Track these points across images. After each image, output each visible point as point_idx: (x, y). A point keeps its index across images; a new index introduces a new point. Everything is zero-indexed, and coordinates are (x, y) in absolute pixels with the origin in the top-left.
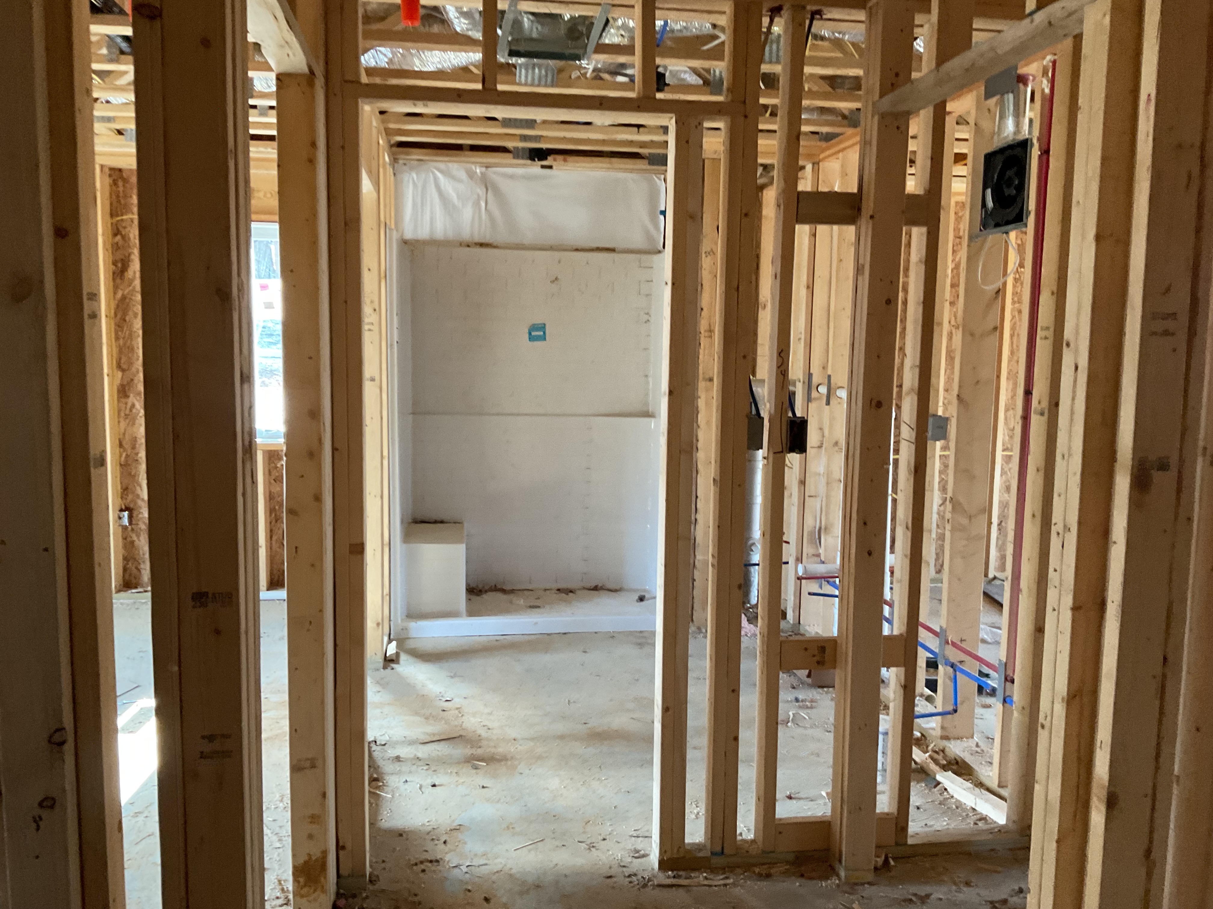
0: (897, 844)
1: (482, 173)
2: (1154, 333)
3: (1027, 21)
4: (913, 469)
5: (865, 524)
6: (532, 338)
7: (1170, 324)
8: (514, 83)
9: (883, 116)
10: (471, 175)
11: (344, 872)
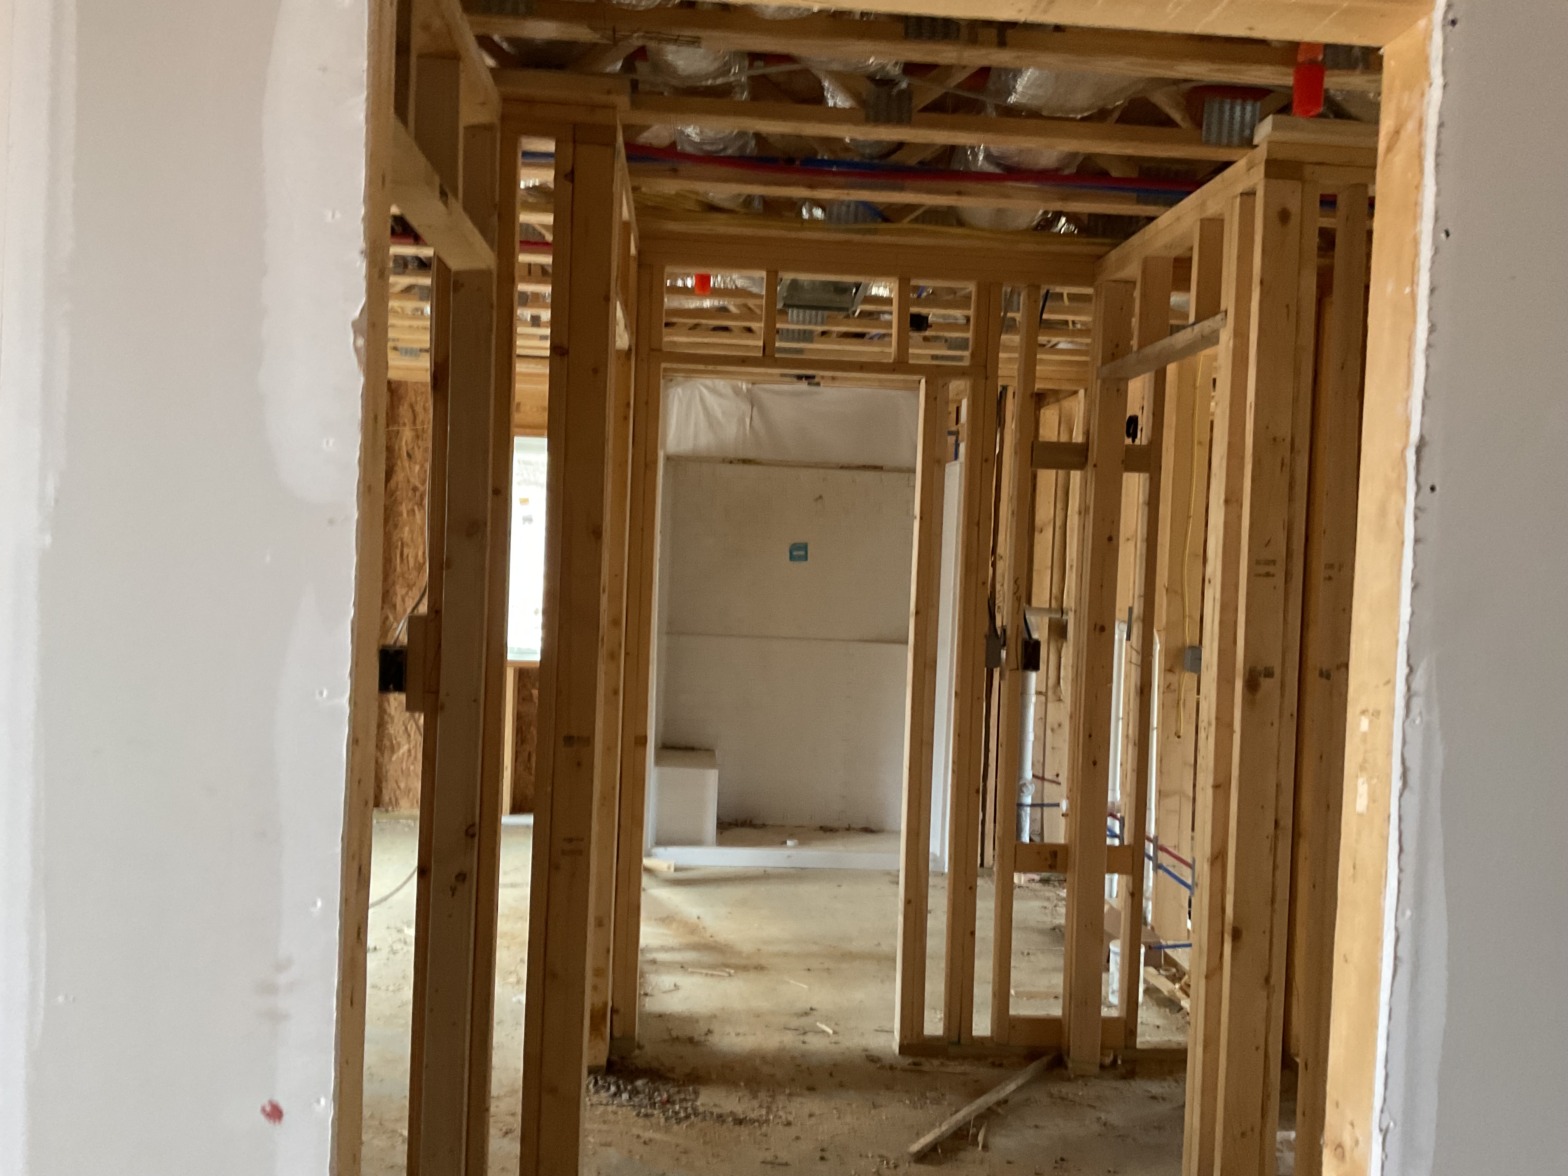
0: (1126, 1047)
1: (748, 390)
2: (1259, 575)
3: (1189, 329)
4: (1139, 690)
5: (1090, 736)
6: (792, 558)
7: (1270, 569)
8: (787, 322)
9: (1104, 381)
10: (737, 392)
11: (617, 1034)
